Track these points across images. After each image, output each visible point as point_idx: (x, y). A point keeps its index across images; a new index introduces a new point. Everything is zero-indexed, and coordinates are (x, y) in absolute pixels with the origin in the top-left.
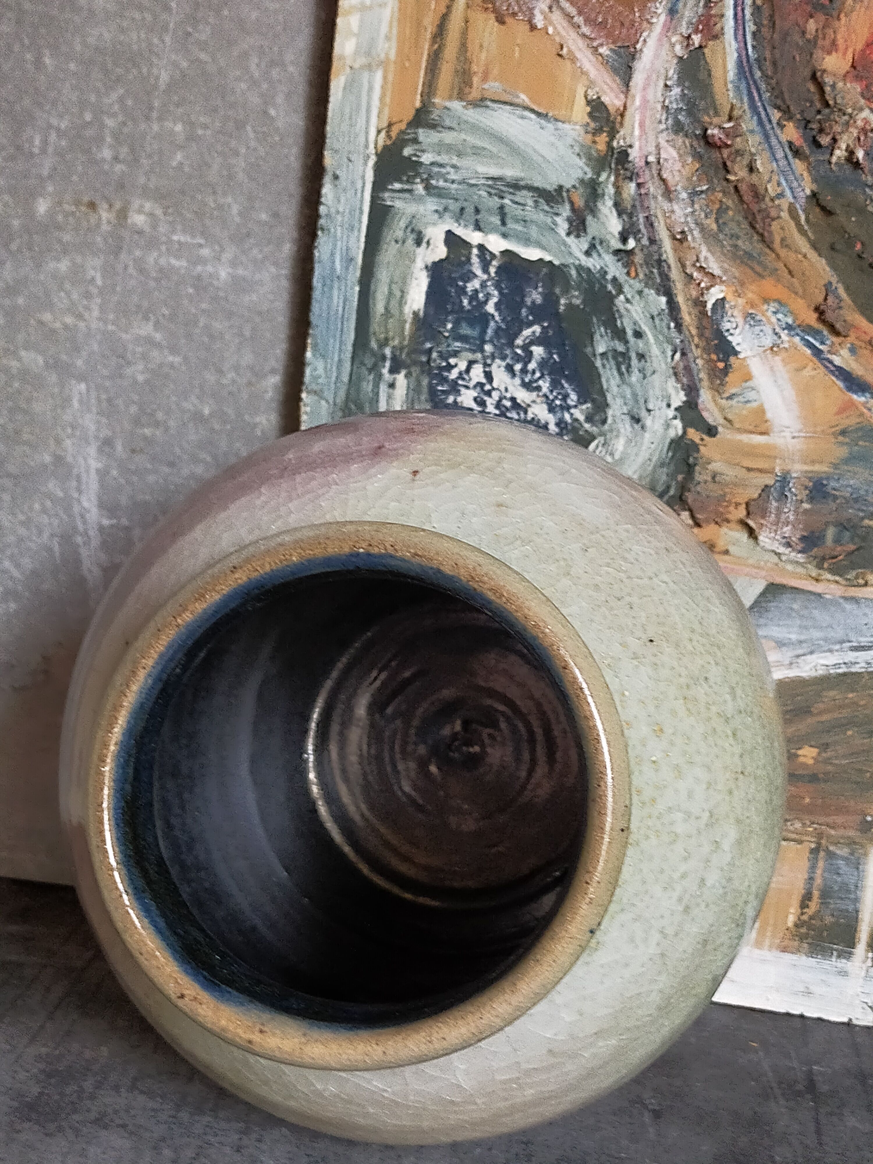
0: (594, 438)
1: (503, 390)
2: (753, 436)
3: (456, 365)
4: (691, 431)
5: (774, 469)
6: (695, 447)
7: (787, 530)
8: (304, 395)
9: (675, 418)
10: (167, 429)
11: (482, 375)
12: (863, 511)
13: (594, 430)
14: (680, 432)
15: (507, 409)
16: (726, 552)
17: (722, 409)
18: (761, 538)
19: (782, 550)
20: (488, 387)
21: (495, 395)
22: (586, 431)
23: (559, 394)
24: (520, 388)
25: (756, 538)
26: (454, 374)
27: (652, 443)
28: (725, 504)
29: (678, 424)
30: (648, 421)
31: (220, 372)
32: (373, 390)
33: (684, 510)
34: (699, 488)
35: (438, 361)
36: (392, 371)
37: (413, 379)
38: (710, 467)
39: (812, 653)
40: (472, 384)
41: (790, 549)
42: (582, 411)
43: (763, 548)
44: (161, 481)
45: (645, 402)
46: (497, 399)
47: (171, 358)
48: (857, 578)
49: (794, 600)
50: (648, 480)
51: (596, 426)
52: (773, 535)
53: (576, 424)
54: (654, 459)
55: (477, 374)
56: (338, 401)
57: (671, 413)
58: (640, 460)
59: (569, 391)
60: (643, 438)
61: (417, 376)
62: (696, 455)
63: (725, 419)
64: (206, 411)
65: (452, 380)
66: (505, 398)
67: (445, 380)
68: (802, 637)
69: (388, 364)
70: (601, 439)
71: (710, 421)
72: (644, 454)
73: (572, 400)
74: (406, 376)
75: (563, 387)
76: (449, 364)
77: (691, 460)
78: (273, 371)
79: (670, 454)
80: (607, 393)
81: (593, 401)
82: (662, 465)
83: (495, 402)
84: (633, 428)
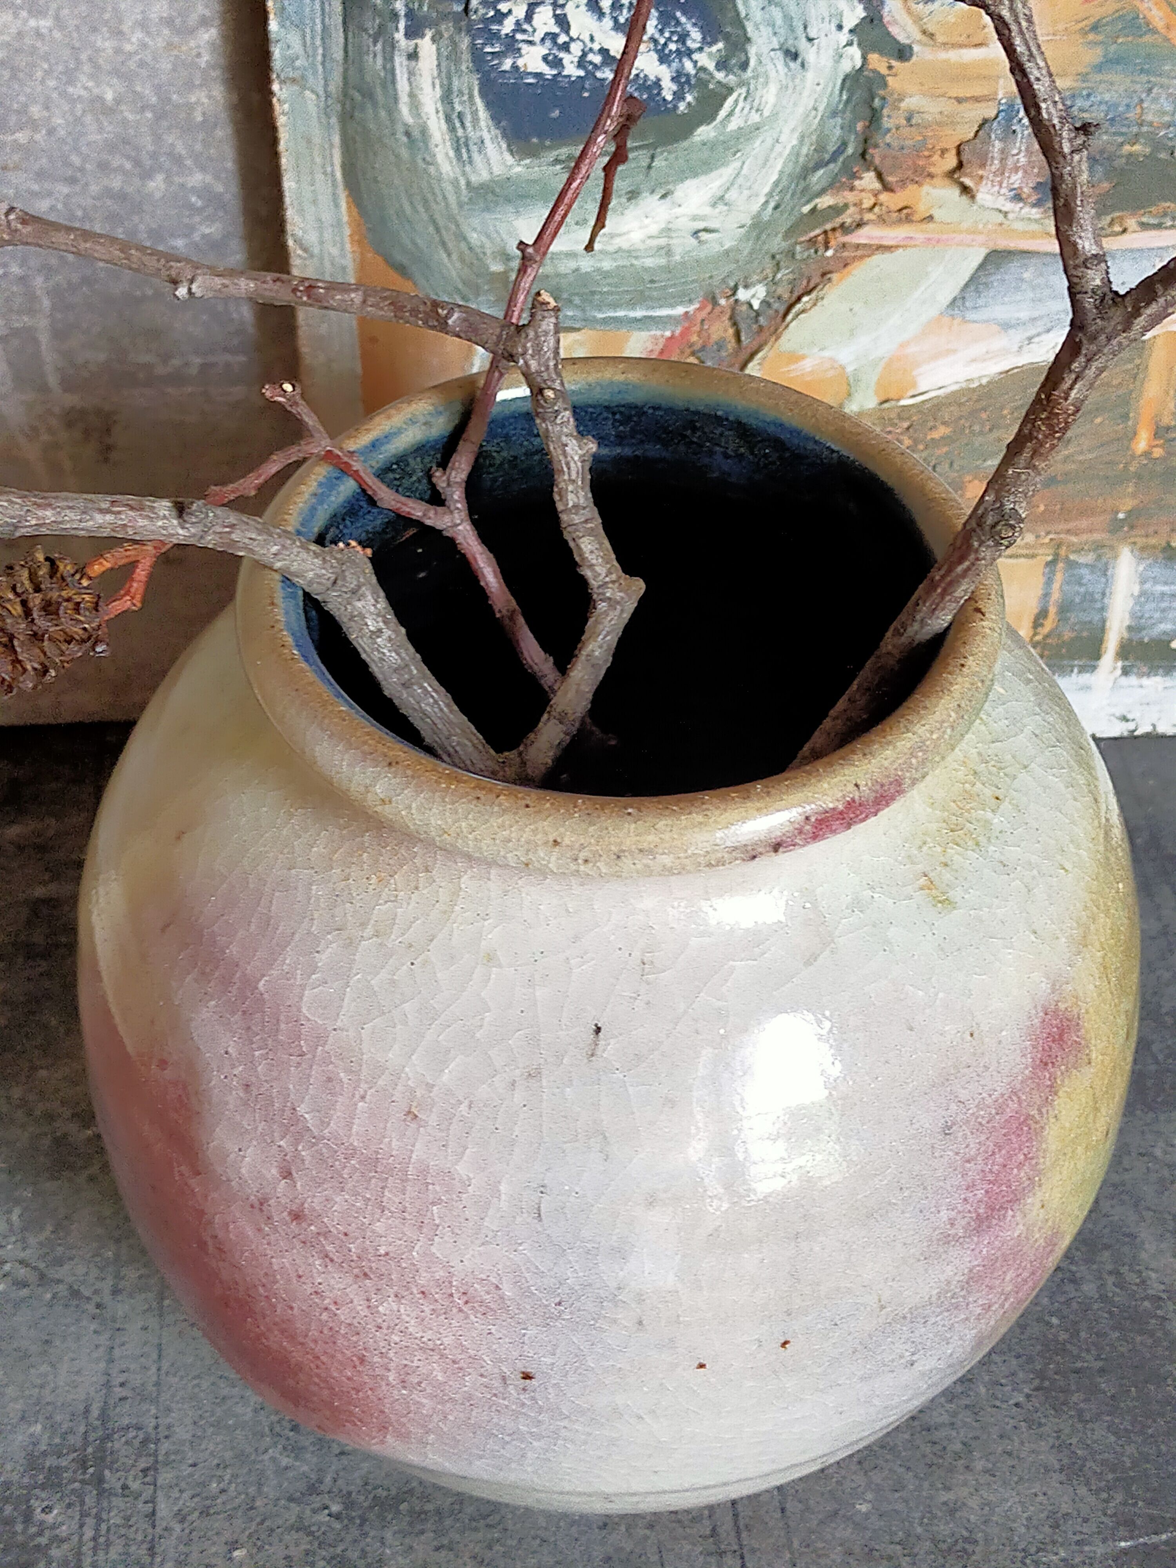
0: (730, 90)
1: (587, 40)
2: (964, 51)
3: (510, 11)
4: (874, 57)
5: (996, 93)
6: (882, 81)
7: (1016, 179)
8: (275, 87)
9: (850, 44)
10: (51, 132)
11: (553, 21)
12: (1122, 134)
13: (732, 79)
14: (858, 64)
15: (596, 66)
16: (930, 218)
17: (917, 19)
18: (979, 196)
19: (1008, 206)
20: (563, 39)
21: (576, 49)
22: (719, 82)
23: (672, 33)
24: (613, 33)
25: (973, 197)
26: (508, 26)
27: (818, 84)
28: (926, 153)
29: (855, 52)
30: (809, 54)
31: (118, 33)
32: (384, 68)
33: (868, 170)
34: (888, 138)
35: (482, 11)
36: (411, 33)
37: (445, 42)
38: (903, 105)
39: (1048, 331)
40: (537, 37)
41: (1021, 205)
42: (710, 54)
43: (982, 207)
44: (60, 206)
45: (805, 27)
46: (580, 54)
47: (32, 23)
48: (1111, 224)
49: (1025, 266)
50: (814, 137)
51: (735, 74)
52: (996, 188)
53: (702, 75)
54: (821, 108)
55: (544, 19)
56: (332, 88)
57: (844, 37)
58: (801, 110)
59: (689, 27)
60: (803, 80)
61: (451, 38)
62: (882, 92)
63: (924, 32)
64: (109, 96)
65: (507, 35)
66: (591, 50)
67: (496, 36)
68: (1036, 314)
69: (402, 25)
70: (743, 91)
71: (902, 38)
72: (806, 101)
73: (694, 41)
74: (433, 40)
75: (678, 23)
76: (498, 11)
77: (877, 102)
78: (204, 22)
79: (845, 97)
80: (747, 23)
81: (727, 38)
82: (834, 114)
83: (576, 59)
84: (787, 65)
